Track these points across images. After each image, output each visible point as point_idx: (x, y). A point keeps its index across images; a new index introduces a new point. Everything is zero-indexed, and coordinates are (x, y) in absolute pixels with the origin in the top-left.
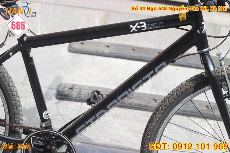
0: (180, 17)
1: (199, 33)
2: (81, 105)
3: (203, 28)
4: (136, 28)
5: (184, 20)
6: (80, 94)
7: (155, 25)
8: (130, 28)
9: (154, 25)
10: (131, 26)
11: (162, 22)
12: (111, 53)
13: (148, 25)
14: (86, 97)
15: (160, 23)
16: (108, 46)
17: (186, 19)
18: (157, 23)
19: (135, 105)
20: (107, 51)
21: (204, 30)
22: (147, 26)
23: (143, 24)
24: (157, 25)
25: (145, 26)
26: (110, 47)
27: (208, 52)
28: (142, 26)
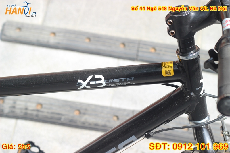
0: (164, 70)
1: (194, 97)
2: (16, 123)
3: (202, 88)
4: (88, 84)
5: (170, 76)
6: (14, 107)
7: (121, 81)
8: (77, 83)
9: (119, 81)
10: (80, 81)
11: (133, 78)
12: (59, 43)
13: (109, 81)
14: (22, 112)
15: (128, 79)
16: (54, 33)
17: (172, 74)
18: (123, 79)
19: (90, 124)
20: (53, 40)
21: (202, 92)
22: (106, 81)
23: (100, 79)
24: (123, 81)
25: (103, 81)
26: (57, 34)
27: (206, 124)
28: (98, 82)
